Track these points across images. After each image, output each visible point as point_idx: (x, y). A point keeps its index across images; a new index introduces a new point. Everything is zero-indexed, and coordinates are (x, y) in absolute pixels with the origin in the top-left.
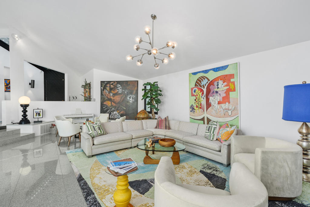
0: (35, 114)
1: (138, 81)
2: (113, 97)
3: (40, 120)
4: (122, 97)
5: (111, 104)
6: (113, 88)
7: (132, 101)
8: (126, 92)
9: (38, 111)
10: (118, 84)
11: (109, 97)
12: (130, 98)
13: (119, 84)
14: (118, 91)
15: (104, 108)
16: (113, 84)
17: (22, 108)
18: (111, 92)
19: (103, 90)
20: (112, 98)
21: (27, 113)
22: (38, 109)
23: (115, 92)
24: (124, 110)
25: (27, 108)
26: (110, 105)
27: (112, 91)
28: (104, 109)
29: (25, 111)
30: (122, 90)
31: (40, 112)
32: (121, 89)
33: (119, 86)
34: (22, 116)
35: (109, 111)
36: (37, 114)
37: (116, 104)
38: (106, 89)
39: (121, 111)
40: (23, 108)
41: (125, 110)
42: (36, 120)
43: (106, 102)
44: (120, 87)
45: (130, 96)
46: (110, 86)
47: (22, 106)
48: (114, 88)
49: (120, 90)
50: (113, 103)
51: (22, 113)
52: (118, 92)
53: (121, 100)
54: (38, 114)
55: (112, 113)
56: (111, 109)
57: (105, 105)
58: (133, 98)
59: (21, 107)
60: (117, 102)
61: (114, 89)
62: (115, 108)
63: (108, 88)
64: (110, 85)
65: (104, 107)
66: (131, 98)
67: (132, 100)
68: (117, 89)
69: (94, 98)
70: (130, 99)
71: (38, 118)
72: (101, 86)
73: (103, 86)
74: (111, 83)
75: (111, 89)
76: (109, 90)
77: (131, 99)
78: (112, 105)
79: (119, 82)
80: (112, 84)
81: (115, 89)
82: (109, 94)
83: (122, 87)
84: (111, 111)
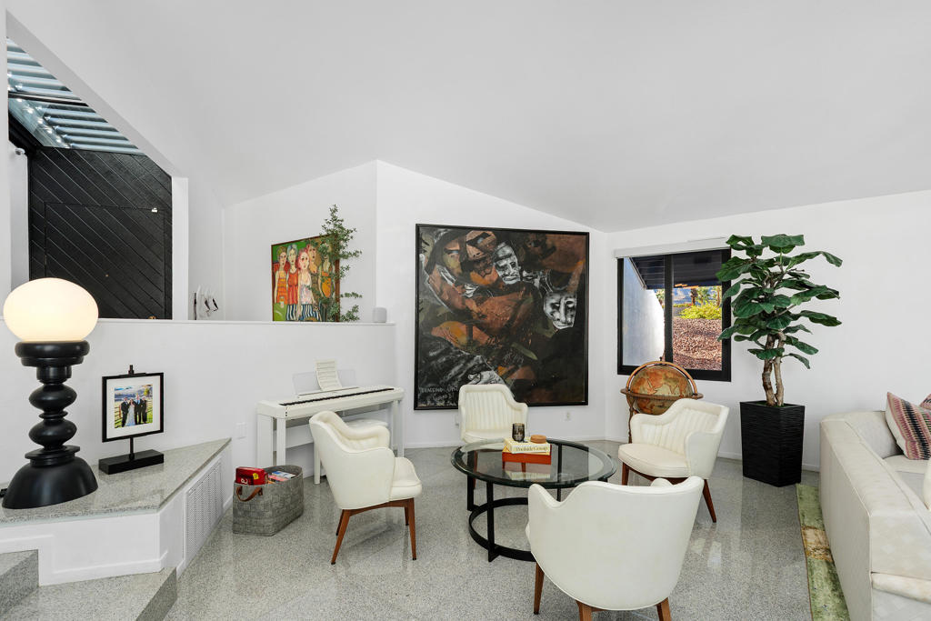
0: (113, 407)
1: (587, 234)
2: (480, 302)
3: (141, 446)
4: (519, 303)
5: (470, 333)
6: (477, 262)
7: (566, 323)
8: (537, 282)
9: (135, 385)
10: (502, 245)
11: (457, 302)
12: (555, 307)
13: (508, 244)
14: (500, 274)
15: (431, 354)
16: (480, 241)
17: (34, 370)
18: (469, 281)
19: (430, 269)
20: (474, 307)
21: (72, 413)
22: (132, 374)
23: (487, 278)
24: (528, 362)
25: (74, 368)
26: (464, 340)
27: (474, 275)
28: (436, 358)
29: (53, 399)
30: (521, 272)
31: (149, 393)
32: (513, 265)
33: (508, 250)
34: (36, 435)
35: (456, 369)
36: (125, 408)
37: (491, 336)
38: (443, 264)
39: (517, 368)
40: (42, 376)
41: (534, 360)
42: (122, 449)
43: (444, 325)
44: (510, 256)
45: (554, 301)
46: (463, 252)
47: (30, 353)
48: (484, 259)
49: (512, 270)
50: (476, 331)
51: (35, 416)
52: (499, 279)
53: (513, 318)
54: (132, 409)
55: (472, 376)
56: (470, 359)
57: (439, 338)
58: (567, 309)
59: (28, 363)
60: (497, 326)
61: (481, 265)
62: (487, 355)
63: (453, 261)
64: (463, 244)
65: (433, 349)
66: (558, 308)
67: (563, 319)
68: (497, 266)
69: (380, 304)
70: (557, 315)
71: (131, 437)
72: (419, 250)
73: (429, 249)
74: (470, 236)
75: (468, 265)
76: (458, 270)
77: (560, 315)
78: (472, 342)
79: (505, 235)
80: (473, 243)
81: (488, 266)
82: (458, 290)
83: (518, 257)
84: (470, 371)
